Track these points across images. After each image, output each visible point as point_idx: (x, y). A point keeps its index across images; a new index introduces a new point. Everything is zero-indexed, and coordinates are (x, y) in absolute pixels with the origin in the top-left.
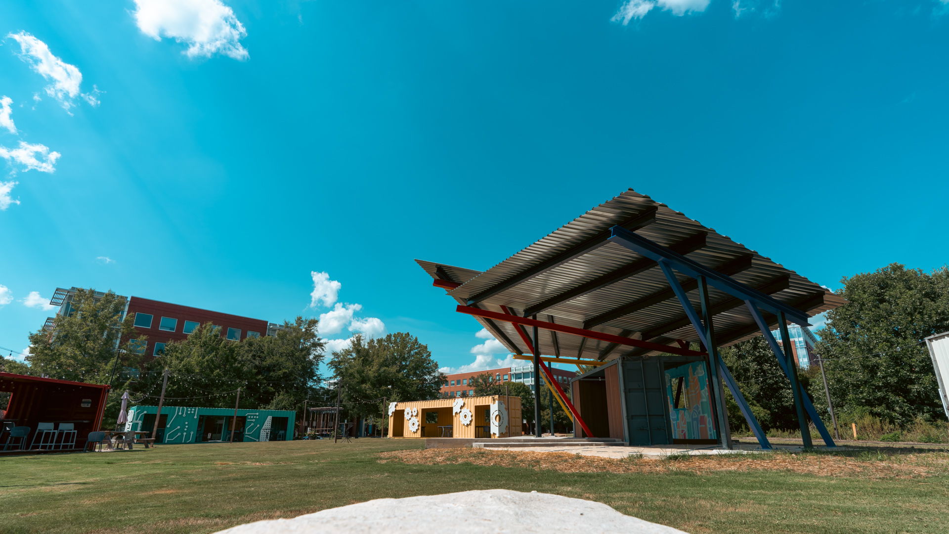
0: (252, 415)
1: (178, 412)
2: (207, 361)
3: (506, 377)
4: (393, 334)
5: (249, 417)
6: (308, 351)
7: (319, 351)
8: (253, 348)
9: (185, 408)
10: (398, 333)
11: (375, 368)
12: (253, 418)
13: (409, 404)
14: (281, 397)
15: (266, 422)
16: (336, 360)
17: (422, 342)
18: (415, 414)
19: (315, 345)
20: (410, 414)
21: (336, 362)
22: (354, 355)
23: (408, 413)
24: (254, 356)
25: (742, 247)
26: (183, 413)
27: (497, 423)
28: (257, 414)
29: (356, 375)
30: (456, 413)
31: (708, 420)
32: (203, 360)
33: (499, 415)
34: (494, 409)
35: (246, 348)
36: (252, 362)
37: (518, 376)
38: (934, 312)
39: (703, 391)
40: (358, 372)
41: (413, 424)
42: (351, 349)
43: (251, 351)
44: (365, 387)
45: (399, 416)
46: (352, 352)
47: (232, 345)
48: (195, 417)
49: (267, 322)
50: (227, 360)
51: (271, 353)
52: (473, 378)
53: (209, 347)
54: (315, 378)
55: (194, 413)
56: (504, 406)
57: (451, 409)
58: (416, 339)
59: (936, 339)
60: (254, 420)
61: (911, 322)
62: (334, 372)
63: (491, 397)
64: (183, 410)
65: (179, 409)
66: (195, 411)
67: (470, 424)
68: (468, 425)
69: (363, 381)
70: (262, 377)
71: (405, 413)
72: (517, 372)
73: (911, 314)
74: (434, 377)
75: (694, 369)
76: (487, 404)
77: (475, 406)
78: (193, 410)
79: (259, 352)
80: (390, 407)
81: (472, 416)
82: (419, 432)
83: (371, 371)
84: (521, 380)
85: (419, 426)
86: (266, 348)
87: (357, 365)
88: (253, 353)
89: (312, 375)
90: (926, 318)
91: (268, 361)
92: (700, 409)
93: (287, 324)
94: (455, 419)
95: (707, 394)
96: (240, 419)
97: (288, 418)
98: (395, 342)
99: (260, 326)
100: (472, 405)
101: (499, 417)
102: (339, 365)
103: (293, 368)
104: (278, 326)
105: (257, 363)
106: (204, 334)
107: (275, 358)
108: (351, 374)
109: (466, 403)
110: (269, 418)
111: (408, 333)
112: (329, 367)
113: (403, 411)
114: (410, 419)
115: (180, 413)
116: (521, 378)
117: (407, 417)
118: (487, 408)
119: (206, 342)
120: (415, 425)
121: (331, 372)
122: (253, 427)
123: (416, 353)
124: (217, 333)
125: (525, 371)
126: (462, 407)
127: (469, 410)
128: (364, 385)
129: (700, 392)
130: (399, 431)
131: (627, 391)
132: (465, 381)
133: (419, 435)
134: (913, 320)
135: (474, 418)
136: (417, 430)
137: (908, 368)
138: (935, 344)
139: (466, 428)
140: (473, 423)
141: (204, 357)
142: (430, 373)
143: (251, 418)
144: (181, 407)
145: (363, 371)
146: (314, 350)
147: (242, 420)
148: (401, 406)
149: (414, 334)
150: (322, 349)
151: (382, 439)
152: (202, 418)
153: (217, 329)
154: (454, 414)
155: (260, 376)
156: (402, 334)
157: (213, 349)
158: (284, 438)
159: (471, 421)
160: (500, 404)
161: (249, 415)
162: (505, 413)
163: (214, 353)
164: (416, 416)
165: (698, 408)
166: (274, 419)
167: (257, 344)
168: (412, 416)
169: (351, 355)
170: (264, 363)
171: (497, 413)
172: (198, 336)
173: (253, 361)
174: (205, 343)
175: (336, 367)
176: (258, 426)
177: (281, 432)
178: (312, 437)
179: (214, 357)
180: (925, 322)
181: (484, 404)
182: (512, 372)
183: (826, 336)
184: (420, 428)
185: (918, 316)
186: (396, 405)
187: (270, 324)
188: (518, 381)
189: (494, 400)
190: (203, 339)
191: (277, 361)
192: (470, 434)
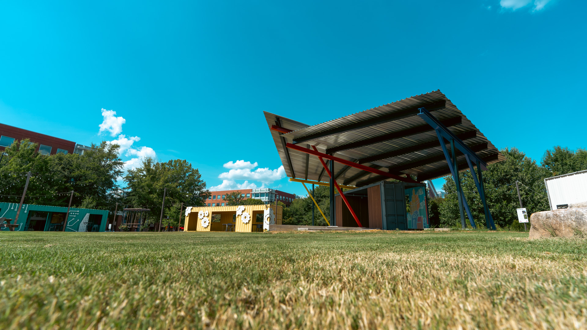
0: (73, 212)
1: (10, 208)
2: (24, 169)
3: (248, 195)
4: (174, 160)
5: (71, 213)
6: (110, 167)
7: (118, 168)
8: (62, 162)
9: (17, 204)
10: (178, 160)
11: (161, 183)
12: (75, 214)
13: (202, 208)
14: (88, 200)
15: (85, 218)
16: (131, 175)
17: (194, 167)
18: (206, 215)
19: (115, 163)
20: (203, 215)
21: (130, 177)
22: (145, 173)
23: (201, 215)
24: (63, 168)
25: (474, 126)
26: (15, 208)
27: (268, 222)
28: (78, 211)
29: (146, 188)
30: (239, 215)
31: (423, 219)
32: (21, 168)
33: (270, 217)
34: (267, 213)
35: (57, 161)
36: (61, 173)
37: (257, 195)
38: (503, 171)
39: (422, 203)
40: (148, 185)
41: (205, 222)
42: (143, 169)
43: (61, 164)
44: (153, 197)
45: (194, 217)
46: (143, 170)
47: (46, 158)
48: (26, 212)
49: (75, 143)
50: (41, 169)
51: (78, 167)
52: (227, 195)
53: (27, 157)
54: (113, 188)
55: (25, 209)
56: (273, 211)
57: (235, 212)
58: (191, 165)
59: (549, 179)
60: (75, 216)
61: (492, 176)
62: (128, 185)
63: (264, 205)
64: (15, 206)
65: (11, 205)
66: (25, 207)
67: (249, 223)
68: (247, 223)
69: (151, 193)
70: (70, 185)
71: (199, 214)
72: (256, 192)
73: (492, 171)
74: (202, 193)
75: (416, 191)
76: (262, 210)
77: (253, 211)
78: (24, 206)
79: (68, 165)
80: (186, 210)
81: (250, 217)
82: (209, 227)
83: (158, 185)
84: (259, 198)
85: (209, 223)
86: (75, 162)
87: (147, 180)
88: (63, 166)
89: (110, 185)
90: (499, 174)
91: (77, 173)
92: (419, 213)
93: (93, 146)
94: (237, 219)
95: (424, 205)
96: (62, 215)
97: (102, 216)
98: (175, 166)
99: (69, 146)
100: (251, 210)
101: (270, 218)
102: (133, 179)
103: (98, 179)
104: (84, 147)
105: (66, 174)
106: (22, 147)
107: (83, 170)
108: (142, 187)
109: (246, 208)
110: (88, 215)
111: (185, 160)
112: (125, 181)
113: (197, 213)
114: (203, 218)
115: (12, 208)
116: (258, 196)
117: (199, 217)
118: (262, 213)
119: (24, 154)
120: (206, 223)
121: (126, 185)
122: (73, 221)
123: (190, 175)
124: (33, 148)
125: (262, 192)
126: (243, 212)
127: (248, 213)
128: (151, 195)
129: (419, 203)
130: (193, 226)
131: (386, 201)
132: (219, 197)
133: (209, 229)
134: (493, 174)
135: (251, 219)
136: (207, 226)
137: (489, 200)
138: (548, 181)
139: (245, 225)
140: (251, 222)
141: (21, 166)
142: (199, 189)
143: (72, 215)
144: (14, 204)
145: (151, 185)
146: (115, 167)
147: (64, 216)
148: (195, 209)
149: (189, 162)
150: (121, 167)
151: (179, 233)
152: (31, 213)
153: (32, 145)
154: (237, 216)
155: (68, 184)
156: (180, 161)
157: (30, 160)
158: (97, 230)
159: (249, 221)
160: (271, 210)
161: (71, 212)
162: (274, 217)
163: (31, 163)
164: (207, 217)
165: (417, 212)
166: (91, 216)
167: (67, 159)
168: (204, 216)
169: (143, 173)
170: (73, 174)
171: (268, 216)
172: (16, 149)
173: (63, 172)
174: (22, 155)
175: (130, 181)
176: (78, 220)
177: (95, 226)
178: (124, 229)
179: (30, 166)
180: (498, 176)
181: (259, 210)
182: (253, 192)
183: (449, 180)
184: (210, 225)
185: (496, 172)
186: (192, 209)
187: (77, 144)
188: (256, 198)
189: (267, 207)
190: (21, 152)
191: (84, 173)
192: (248, 229)
